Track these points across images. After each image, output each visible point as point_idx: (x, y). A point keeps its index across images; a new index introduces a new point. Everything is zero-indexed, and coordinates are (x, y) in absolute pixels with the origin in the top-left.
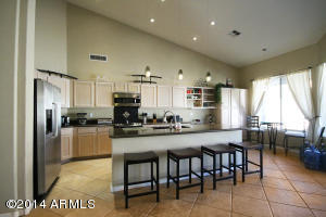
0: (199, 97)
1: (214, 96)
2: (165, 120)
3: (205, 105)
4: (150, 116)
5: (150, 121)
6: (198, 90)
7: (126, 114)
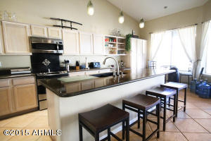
0: (114, 45)
1: (125, 45)
2: (87, 66)
3: (119, 52)
4: (72, 63)
5: (72, 69)
6: (113, 39)
7: (47, 62)
